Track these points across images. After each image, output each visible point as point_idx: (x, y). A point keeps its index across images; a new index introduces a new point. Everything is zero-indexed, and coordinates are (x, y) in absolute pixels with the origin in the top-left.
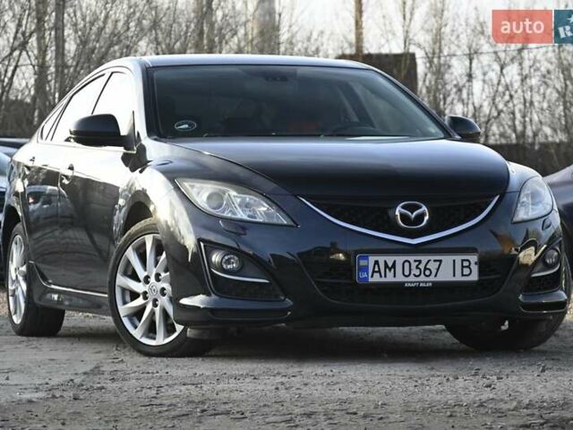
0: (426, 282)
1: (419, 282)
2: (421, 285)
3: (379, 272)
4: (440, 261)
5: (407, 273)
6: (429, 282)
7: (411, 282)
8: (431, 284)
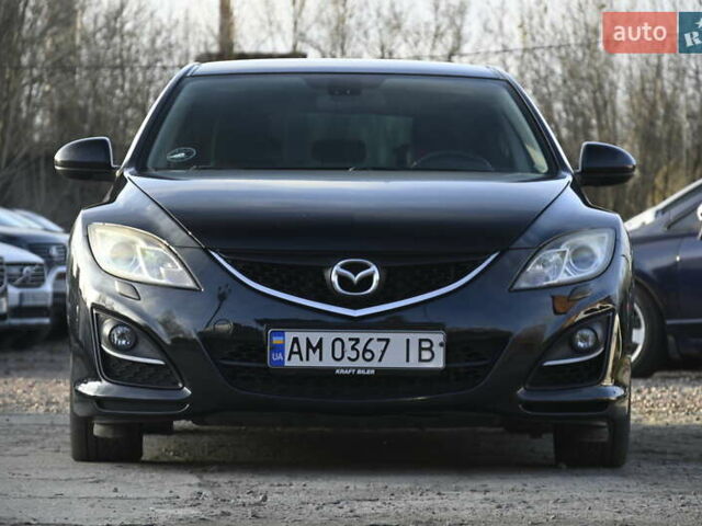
0: (366, 369)
1: (357, 369)
2: (359, 372)
3: (299, 353)
4: (388, 341)
5: (338, 355)
6: (371, 368)
7: (345, 368)
8: (373, 372)
